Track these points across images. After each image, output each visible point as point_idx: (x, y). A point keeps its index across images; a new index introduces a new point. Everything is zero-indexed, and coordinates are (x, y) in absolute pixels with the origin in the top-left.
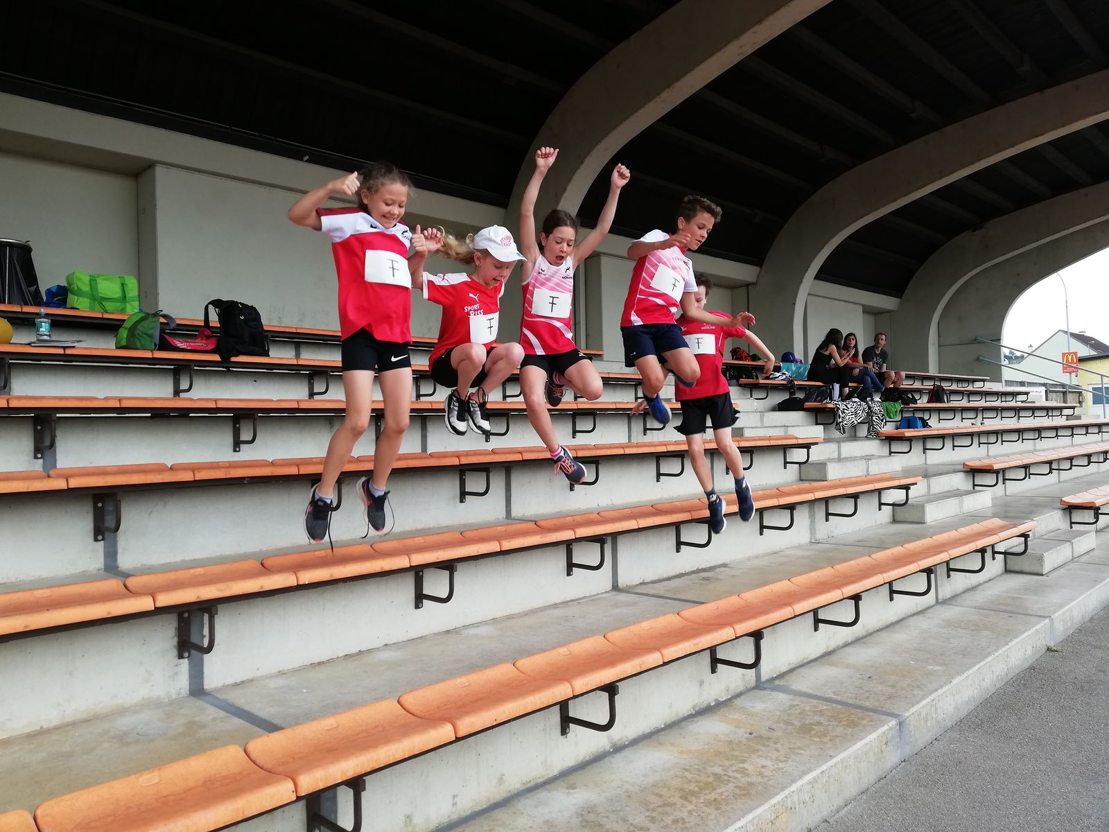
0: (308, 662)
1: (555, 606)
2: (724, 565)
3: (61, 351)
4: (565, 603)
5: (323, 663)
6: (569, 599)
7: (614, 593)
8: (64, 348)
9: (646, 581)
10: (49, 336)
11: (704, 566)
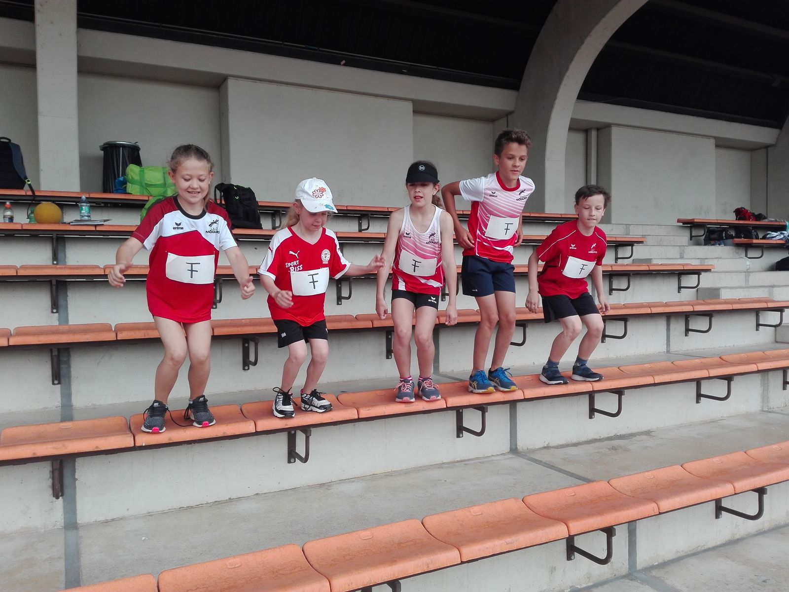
0: (177, 506)
1: (440, 466)
2: (648, 433)
3: (93, 228)
4: (453, 463)
5: (192, 507)
6: (459, 459)
7: (511, 456)
8: (96, 226)
9: (551, 445)
10: (87, 216)
11: (623, 432)
